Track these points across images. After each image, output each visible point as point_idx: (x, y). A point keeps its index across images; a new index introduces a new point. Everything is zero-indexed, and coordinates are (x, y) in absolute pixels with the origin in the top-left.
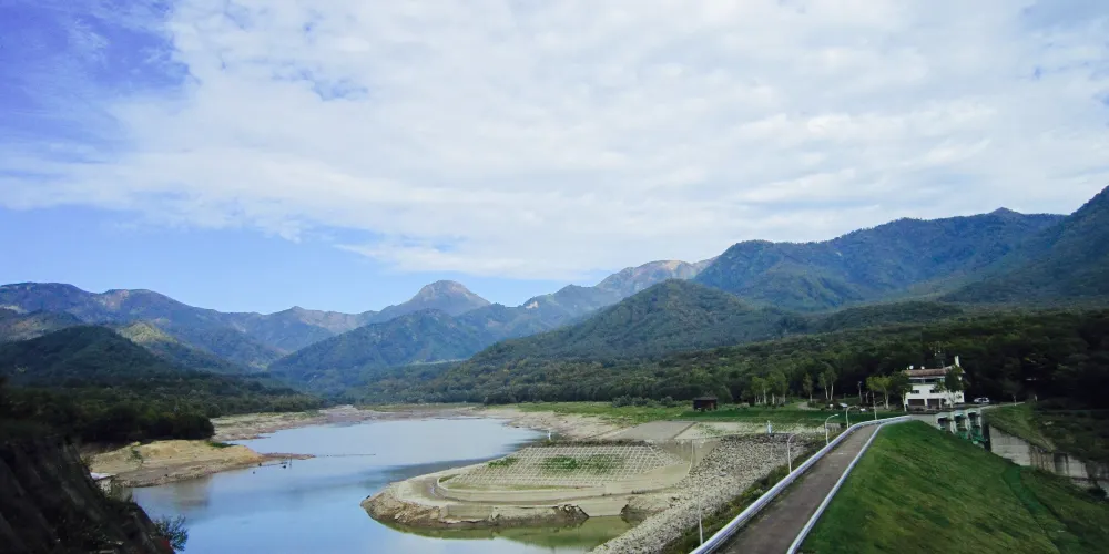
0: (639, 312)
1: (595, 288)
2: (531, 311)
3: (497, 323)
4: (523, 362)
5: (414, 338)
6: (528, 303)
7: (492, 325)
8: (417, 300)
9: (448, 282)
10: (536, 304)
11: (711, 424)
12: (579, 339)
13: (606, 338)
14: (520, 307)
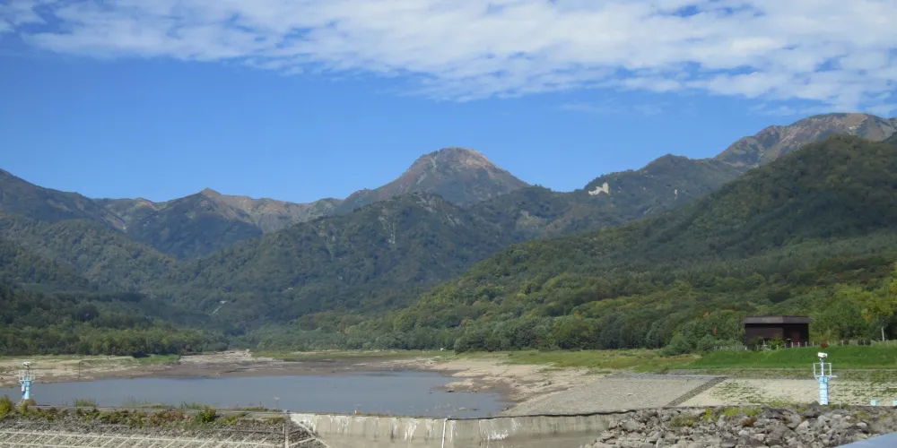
0: (776, 195)
1: (711, 161)
2: (595, 200)
3: (538, 220)
4: (552, 281)
5: (392, 241)
6: (592, 186)
7: (527, 220)
8: (409, 178)
9: (460, 151)
10: (605, 188)
11: (753, 382)
12: (662, 241)
13: (709, 240)
14: (577, 192)
